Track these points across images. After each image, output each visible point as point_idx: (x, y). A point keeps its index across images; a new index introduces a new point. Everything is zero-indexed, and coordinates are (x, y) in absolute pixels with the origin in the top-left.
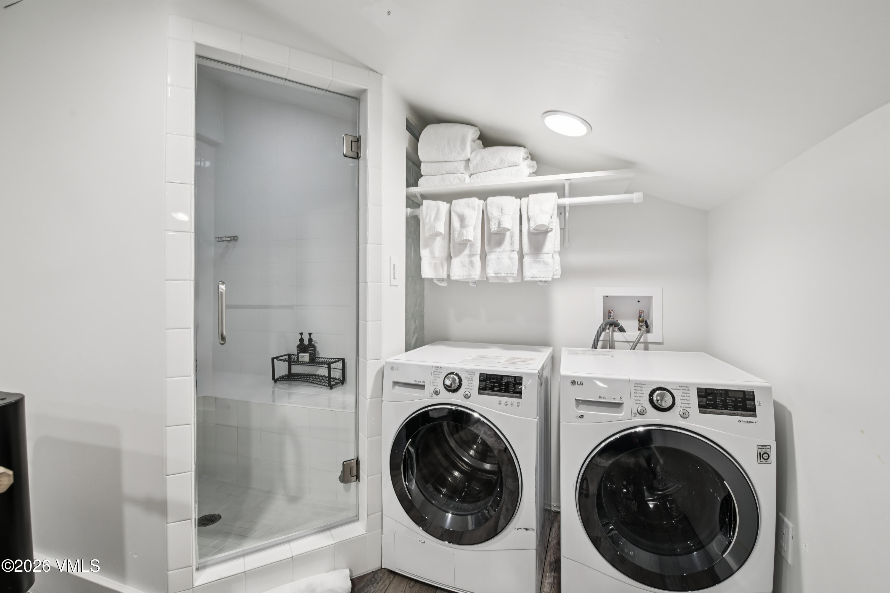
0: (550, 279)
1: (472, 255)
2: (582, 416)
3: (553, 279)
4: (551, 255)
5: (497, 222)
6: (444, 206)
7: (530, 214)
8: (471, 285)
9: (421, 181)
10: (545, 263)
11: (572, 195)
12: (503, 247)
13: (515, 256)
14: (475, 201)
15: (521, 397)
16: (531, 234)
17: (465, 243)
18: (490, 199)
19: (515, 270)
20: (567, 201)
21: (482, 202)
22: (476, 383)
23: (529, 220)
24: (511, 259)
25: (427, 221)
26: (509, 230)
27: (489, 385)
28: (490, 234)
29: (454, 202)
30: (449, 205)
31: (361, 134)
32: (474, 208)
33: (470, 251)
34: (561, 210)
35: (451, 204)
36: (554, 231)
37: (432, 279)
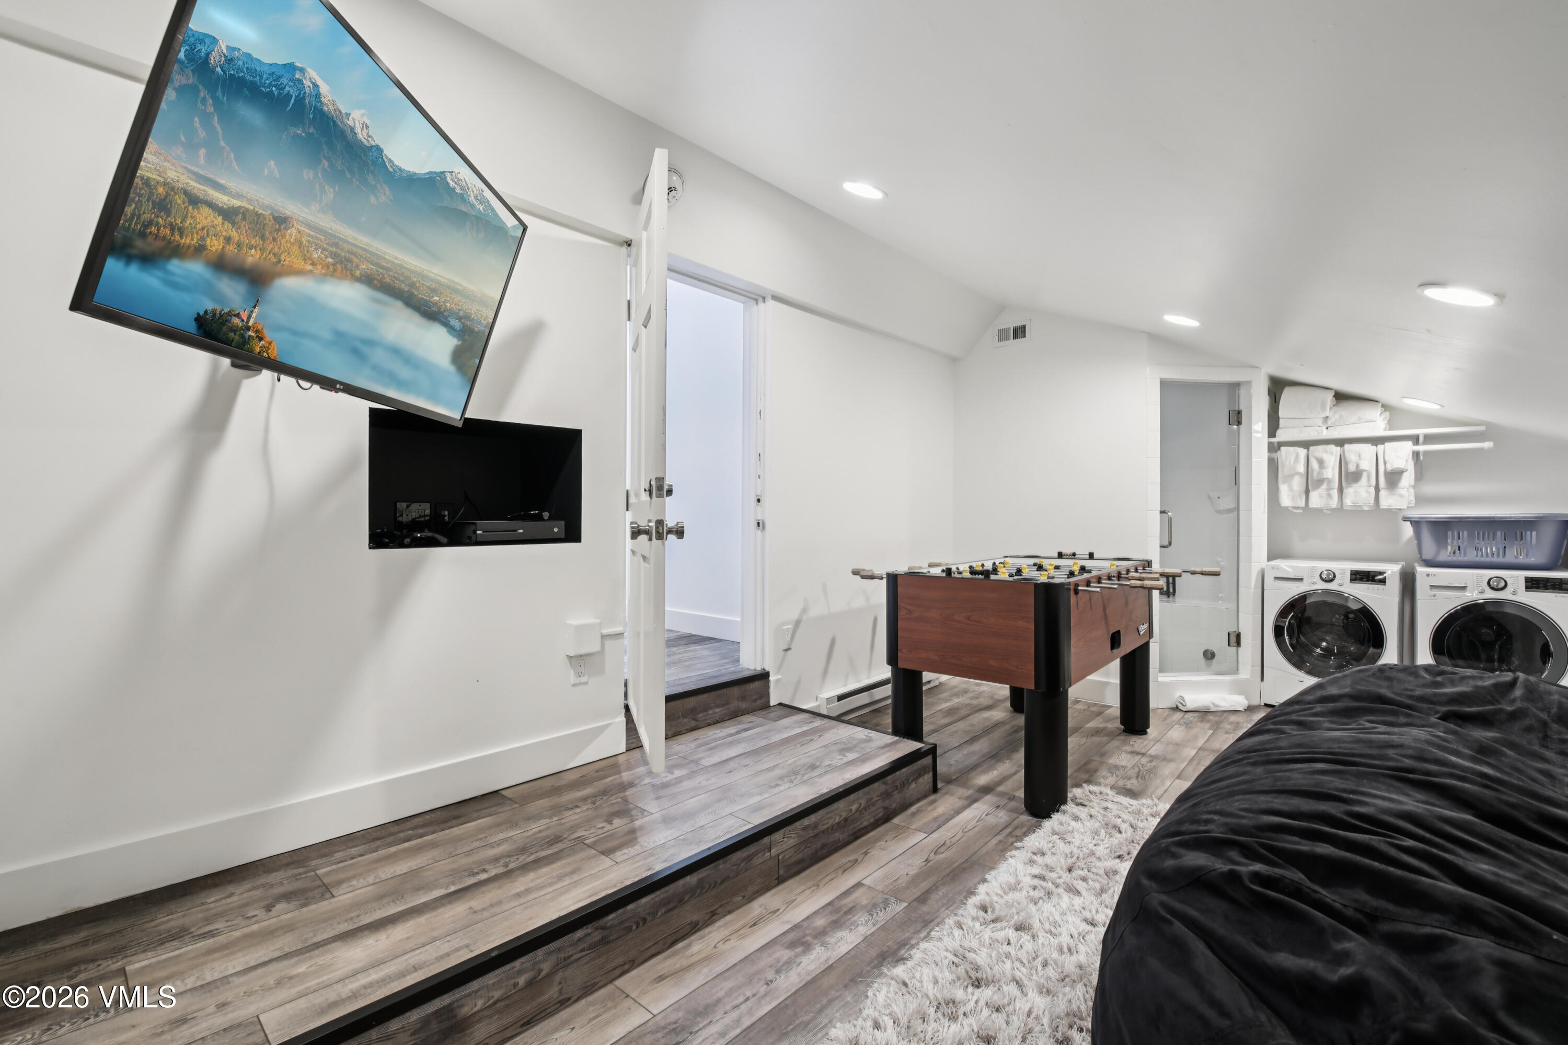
0: (1406, 507)
1: (1329, 489)
2: (1435, 595)
3: (1408, 507)
4: (1406, 489)
5: (1355, 464)
6: (1302, 452)
7: (1387, 458)
8: (1325, 511)
9: (1279, 432)
10: (1401, 496)
11: (1425, 443)
12: (1360, 483)
13: (1372, 490)
14: (1332, 448)
15: (1385, 585)
16: (1387, 474)
17: (1320, 482)
18: (1347, 446)
19: (1372, 501)
20: (1421, 448)
21: (1339, 448)
22: (1348, 576)
23: (1385, 463)
24: (1368, 492)
25: (1287, 463)
26: (1365, 470)
27: (1358, 577)
28: (1347, 474)
29: (1311, 448)
30: (1306, 450)
31: (1242, 408)
32: (1332, 454)
33: (1328, 485)
34: (1416, 455)
35: (1308, 450)
36: (1409, 471)
37: (1288, 507)
